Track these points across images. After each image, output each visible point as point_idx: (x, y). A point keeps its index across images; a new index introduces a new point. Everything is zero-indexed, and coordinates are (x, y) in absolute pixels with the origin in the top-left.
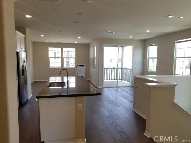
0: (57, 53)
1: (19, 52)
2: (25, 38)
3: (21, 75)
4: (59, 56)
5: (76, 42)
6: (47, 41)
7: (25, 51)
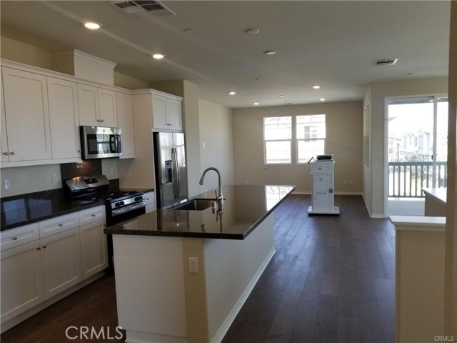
0: (311, 129)
1: (157, 133)
2: (183, 103)
3: (163, 181)
4: (316, 135)
5: (323, 100)
6: (256, 104)
7: (184, 131)
